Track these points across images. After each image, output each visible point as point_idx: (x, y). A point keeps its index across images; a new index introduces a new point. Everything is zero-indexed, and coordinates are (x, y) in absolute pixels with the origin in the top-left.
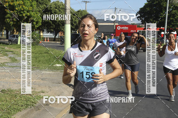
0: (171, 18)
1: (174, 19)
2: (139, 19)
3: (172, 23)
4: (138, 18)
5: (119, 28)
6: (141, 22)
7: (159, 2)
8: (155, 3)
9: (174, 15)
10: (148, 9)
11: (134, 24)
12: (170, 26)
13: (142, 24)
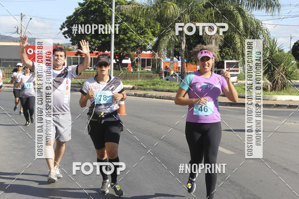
0: (121, 36)
1: (126, 38)
2: (66, 35)
3: (123, 44)
4: (64, 34)
5: (30, 51)
6: (71, 41)
7: (99, 6)
8: (92, 9)
9: (125, 30)
10: (81, 18)
11: (58, 44)
12: (119, 50)
13: (73, 44)
